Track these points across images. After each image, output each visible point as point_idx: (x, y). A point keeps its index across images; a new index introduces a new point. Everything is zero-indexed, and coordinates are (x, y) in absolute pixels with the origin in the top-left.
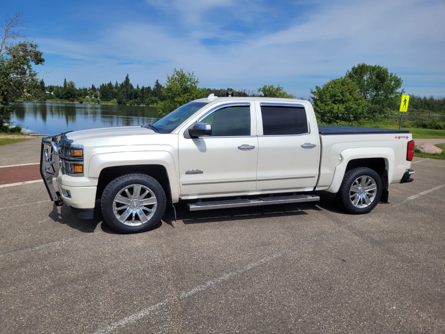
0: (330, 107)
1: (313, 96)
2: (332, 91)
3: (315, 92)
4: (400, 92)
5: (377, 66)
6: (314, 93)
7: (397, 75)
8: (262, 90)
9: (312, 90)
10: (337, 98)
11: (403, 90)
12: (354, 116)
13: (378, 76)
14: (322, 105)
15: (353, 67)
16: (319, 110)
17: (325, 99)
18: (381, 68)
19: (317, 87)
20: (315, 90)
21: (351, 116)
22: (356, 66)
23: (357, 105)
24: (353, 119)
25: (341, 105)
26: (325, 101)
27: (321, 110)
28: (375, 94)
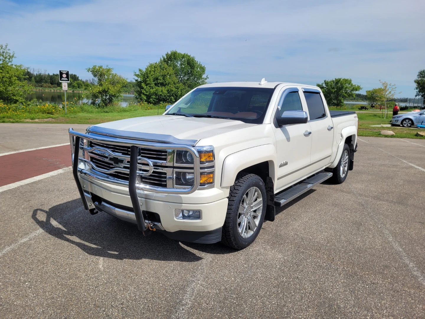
0: (154, 89)
1: (136, 78)
2: (154, 75)
3: (138, 74)
4: (205, 78)
5: (186, 54)
6: (137, 76)
7: (201, 64)
8: (91, 70)
9: (136, 73)
10: (159, 81)
11: (207, 76)
12: (175, 98)
13: (189, 63)
14: (147, 88)
15: (166, 53)
16: (145, 92)
17: (149, 82)
18: (189, 56)
19: (140, 70)
20: (138, 73)
21: (173, 98)
22: (170, 53)
23: (176, 88)
24: (174, 101)
25: (163, 88)
26: (149, 84)
27: (146, 92)
28: (186, 79)
